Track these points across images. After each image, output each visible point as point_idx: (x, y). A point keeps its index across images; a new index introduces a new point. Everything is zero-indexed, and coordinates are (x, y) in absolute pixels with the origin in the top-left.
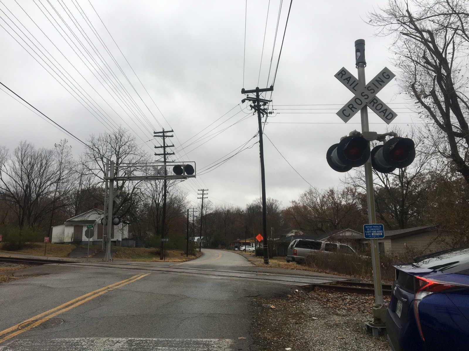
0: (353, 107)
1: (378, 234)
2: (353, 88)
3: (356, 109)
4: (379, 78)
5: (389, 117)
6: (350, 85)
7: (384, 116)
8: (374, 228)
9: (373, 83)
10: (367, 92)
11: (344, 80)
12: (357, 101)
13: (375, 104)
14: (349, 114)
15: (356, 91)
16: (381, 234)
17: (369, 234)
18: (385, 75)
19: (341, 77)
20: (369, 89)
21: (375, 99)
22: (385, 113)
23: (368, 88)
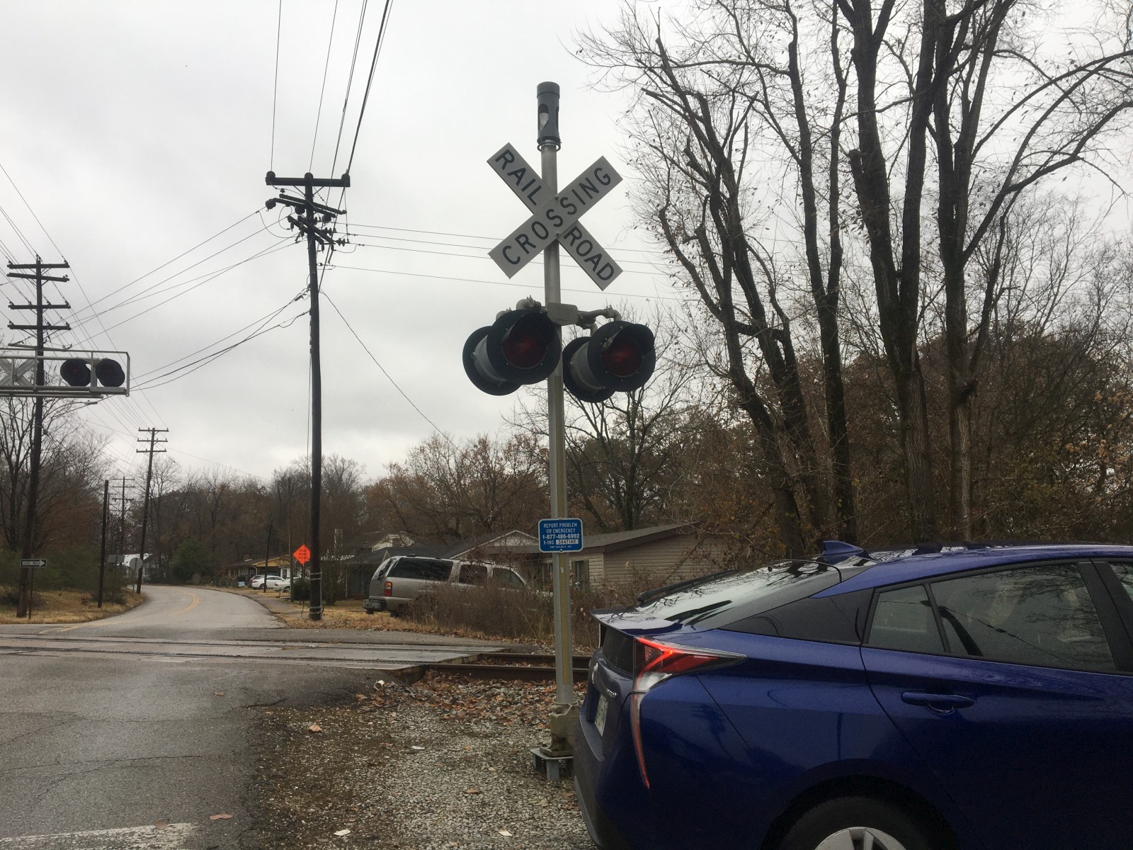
0: (527, 242)
1: (568, 542)
2: (530, 197)
3: (534, 247)
4: (587, 179)
5: (604, 274)
6: (523, 190)
7: (594, 270)
8: (561, 527)
9: (573, 191)
10: (559, 211)
11: (509, 174)
12: (537, 227)
13: (576, 241)
14: (519, 259)
15: (535, 204)
16: (577, 542)
17: (550, 542)
18: (601, 174)
19: (504, 168)
20: (565, 203)
21: (576, 228)
22: (596, 264)
23: (562, 200)
